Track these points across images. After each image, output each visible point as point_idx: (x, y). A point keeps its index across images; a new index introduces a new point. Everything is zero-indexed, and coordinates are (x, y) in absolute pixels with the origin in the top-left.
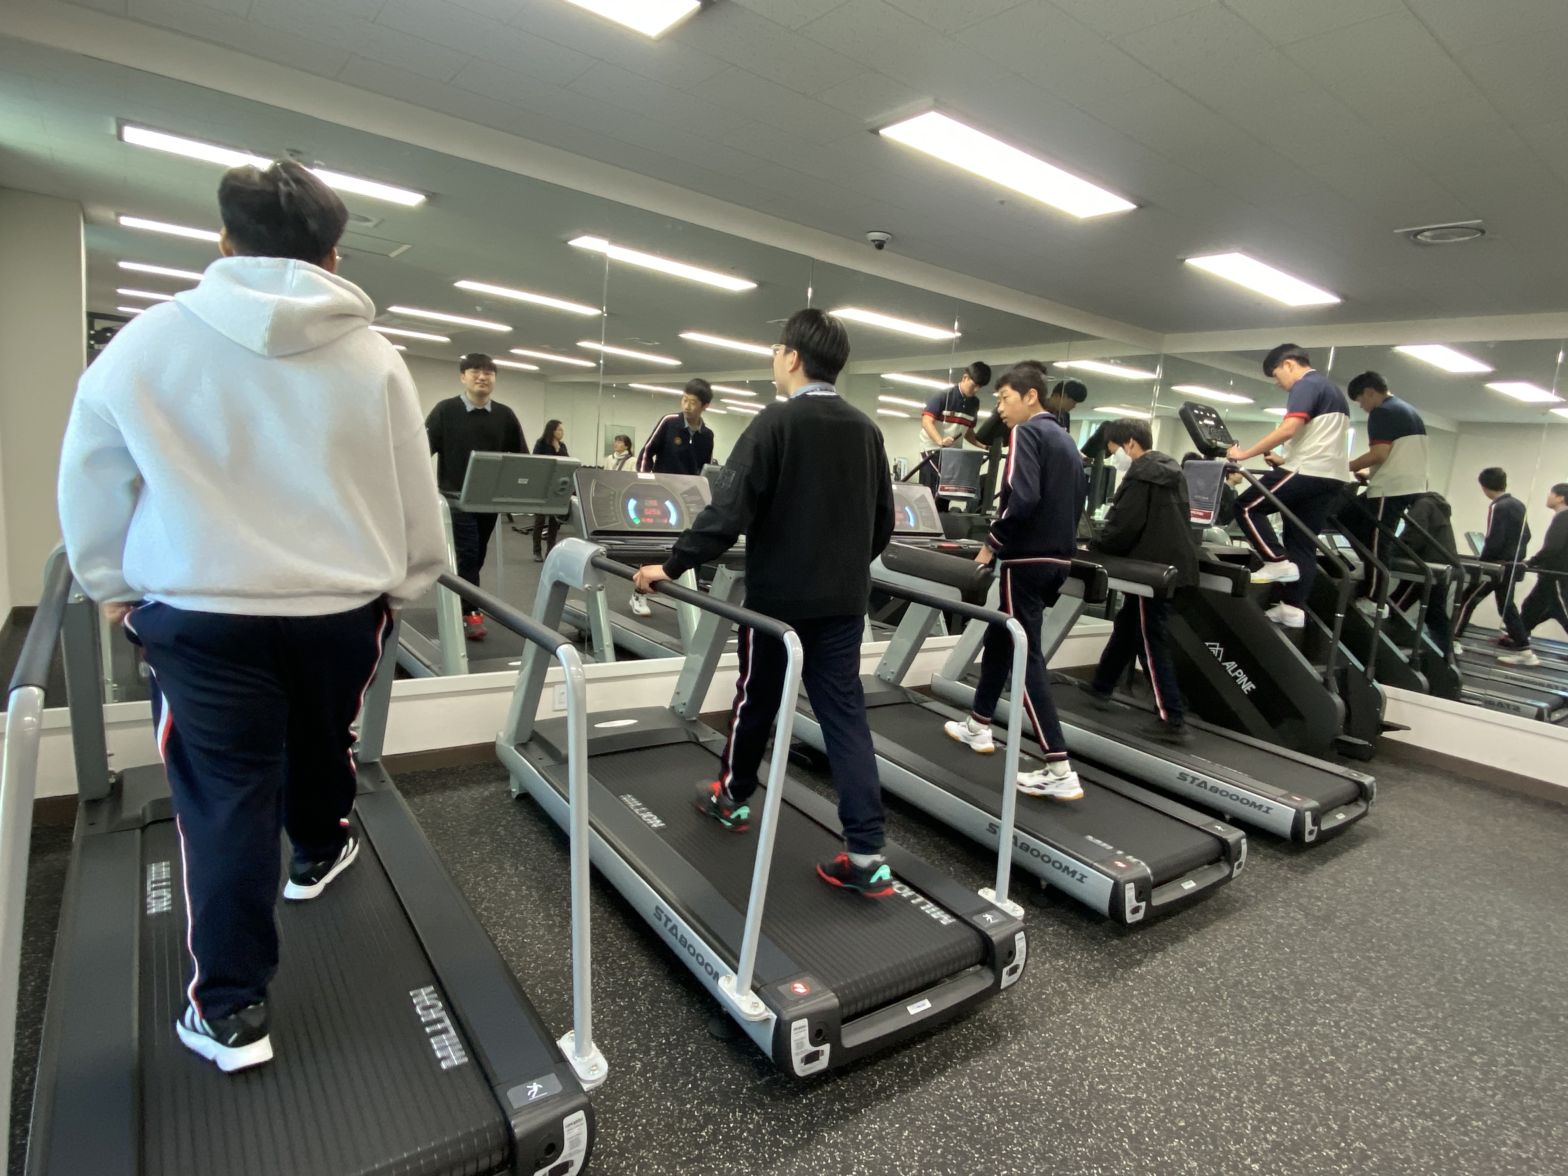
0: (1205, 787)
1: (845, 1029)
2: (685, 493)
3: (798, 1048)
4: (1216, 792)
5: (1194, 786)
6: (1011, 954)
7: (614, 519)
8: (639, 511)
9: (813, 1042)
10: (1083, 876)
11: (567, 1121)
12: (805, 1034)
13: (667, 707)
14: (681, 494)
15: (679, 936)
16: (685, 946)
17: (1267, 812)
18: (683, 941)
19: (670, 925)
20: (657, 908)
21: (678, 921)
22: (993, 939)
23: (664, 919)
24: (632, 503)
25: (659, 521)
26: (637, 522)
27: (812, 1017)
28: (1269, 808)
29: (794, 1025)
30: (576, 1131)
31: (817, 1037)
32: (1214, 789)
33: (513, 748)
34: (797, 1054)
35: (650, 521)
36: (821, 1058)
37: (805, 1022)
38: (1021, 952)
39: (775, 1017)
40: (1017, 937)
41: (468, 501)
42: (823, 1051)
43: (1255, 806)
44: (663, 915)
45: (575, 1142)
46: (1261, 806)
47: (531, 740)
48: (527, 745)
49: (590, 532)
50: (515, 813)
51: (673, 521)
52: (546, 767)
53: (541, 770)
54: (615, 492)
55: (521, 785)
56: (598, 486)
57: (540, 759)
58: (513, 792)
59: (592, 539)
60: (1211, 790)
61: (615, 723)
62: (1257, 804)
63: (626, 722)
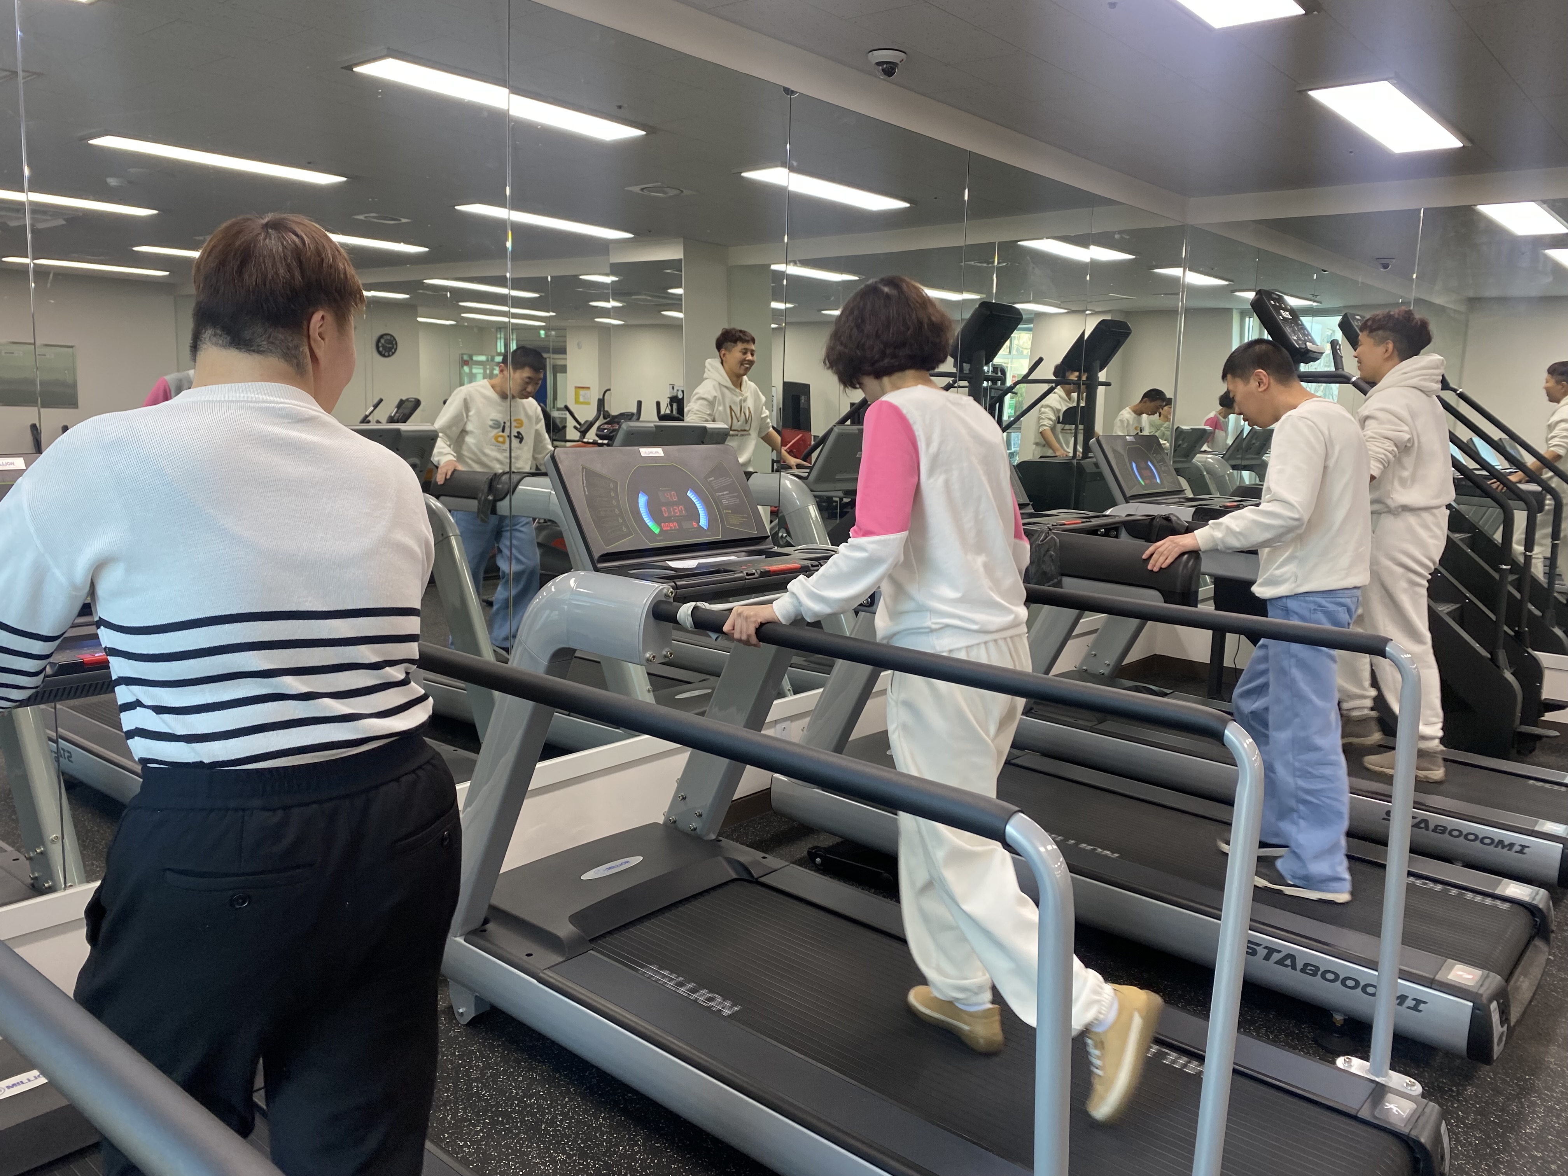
2: (710, 474)
4: (1443, 832)
6: (1443, 1159)
7: (624, 529)
8: (654, 513)
10: (1420, 1002)
13: (661, 822)
14: (708, 476)
17: (1521, 852)
24: (642, 500)
26: (656, 530)
28: (1523, 847)
32: (1441, 829)
38: (1447, 1152)
40: (1442, 1129)
43: (1503, 847)
46: (1511, 845)
47: (486, 921)
48: (485, 931)
49: (596, 556)
50: (486, 1051)
51: (703, 522)
52: (549, 968)
53: (541, 975)
54: (615, 483)
55: (479, 1000)
56: (590, 475)
57: (529, 955)
58: (461, 1011)
59: (603, 568)
60: (1434, 831)
61: (610, 868)
62: (1506, 843)
63: (626, 862)
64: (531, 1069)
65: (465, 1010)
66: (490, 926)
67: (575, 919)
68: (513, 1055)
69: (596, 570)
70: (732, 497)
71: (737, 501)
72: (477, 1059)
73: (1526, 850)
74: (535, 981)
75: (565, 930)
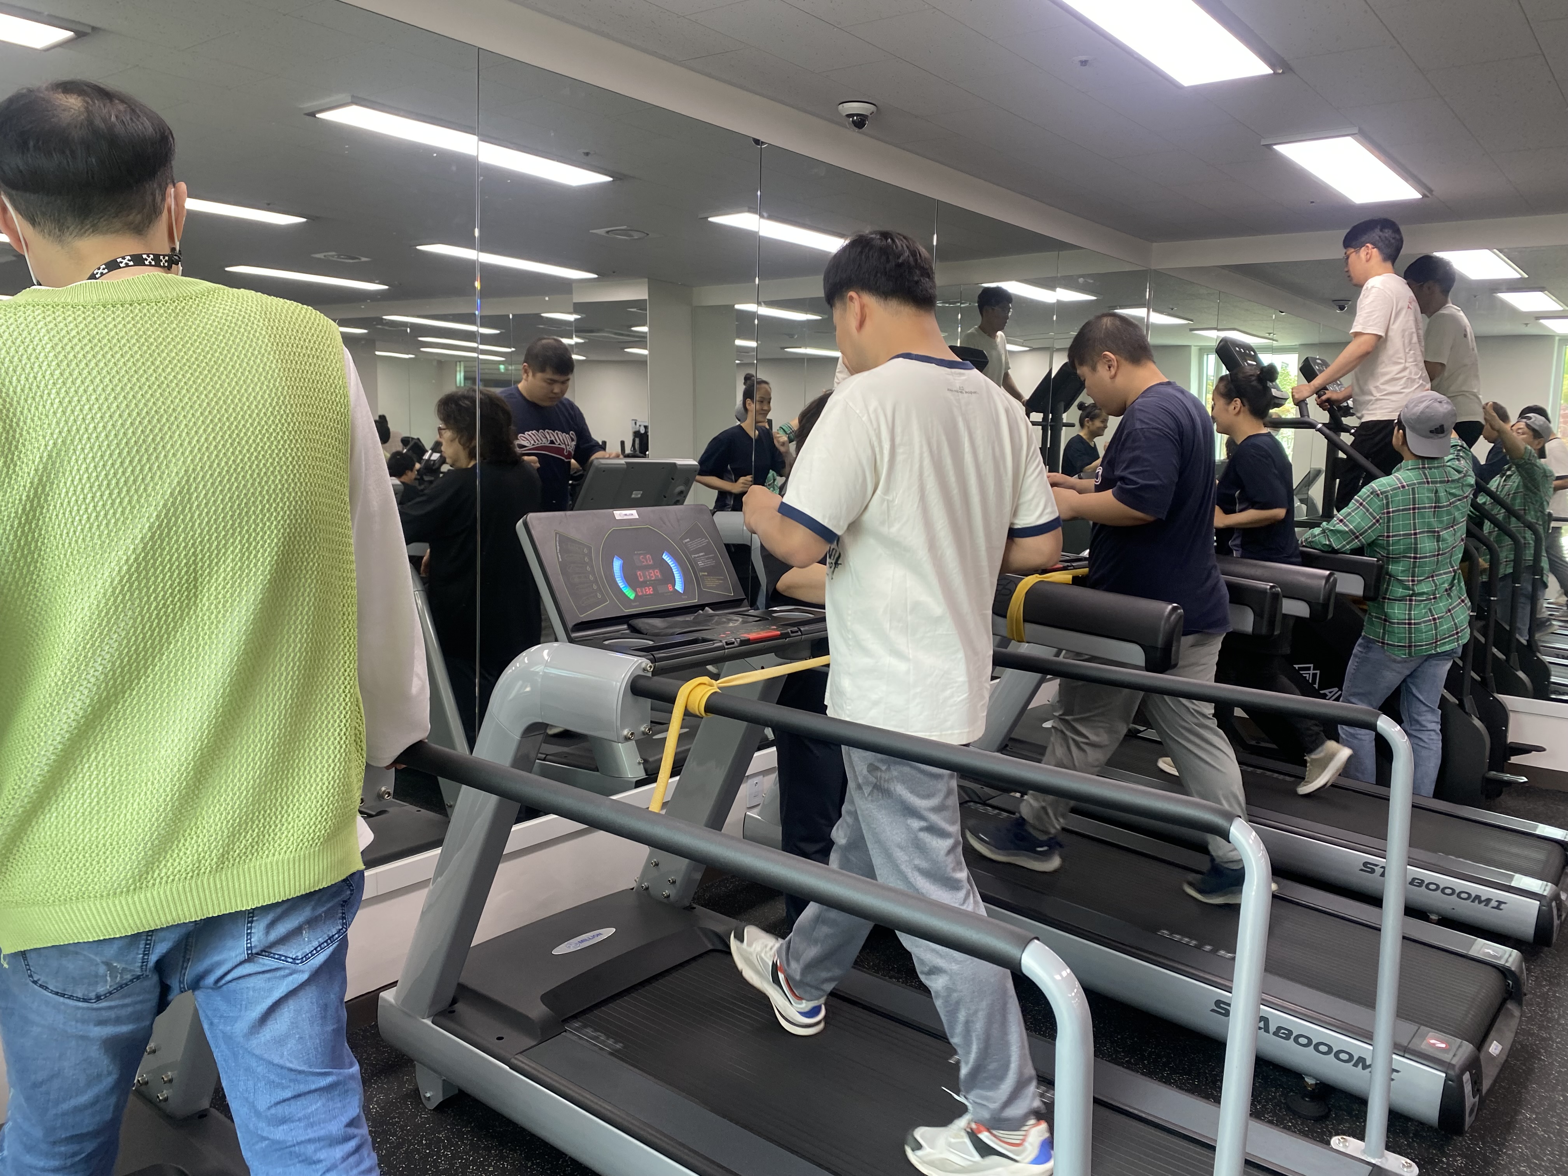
4: (1420, 885)
7: (599, 596)
8: (629, 576)
14: (682, 539)
17: (1498, 909)
24: (617, 564)
25: (661, 589)
28: (1500, 901)
33: (428, 1022)
35: (649, 591)
43: (1480, 902)
46: (1488, 901)
47: (454, 1001)
48: (454, 1012)
49: (570, 625)
50: (454, 1138)
51: (679, 587)
52: (521, 1053)
53: (513, 1060)
54: (590, 549)
55: (447, 1084)
56: (564, 541)
57: (500, 1038)
58: (428, 1095)
59: (577, 637)
61: (582, 941)
62: (1483, 898)
63: (598, 935)
64: (502, 1158)
65: (433, 1095)
66: (459, 1007)
67: (549, 998)
68: (483, 1143)
69: (571, 640)
70: (707, 559)
71: (713, 563)
72: (445, 1148)
73: (1504, 905)
74: (507, 1068)
75: (537, 1010)
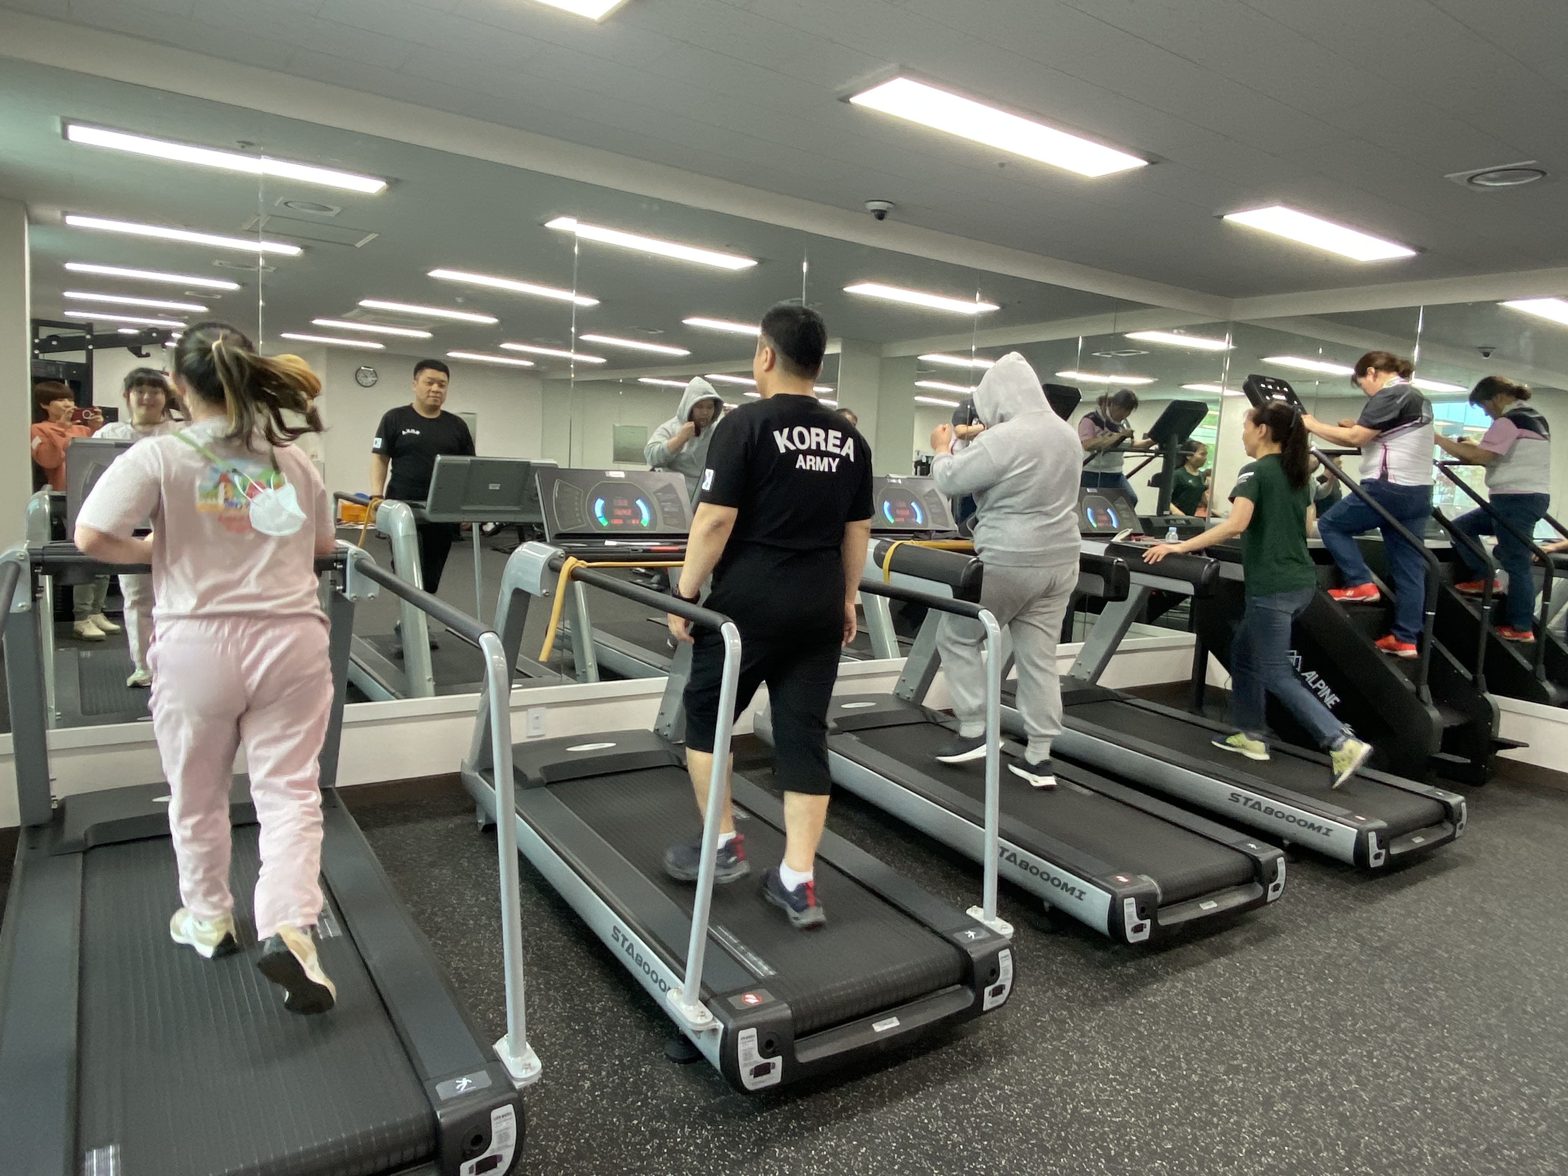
0: (1260, 809)
1: (799, 1043)
2: (659, 491)
3: (745, 1059)
4: (1271, 813)
5: (1247, 808)
6: (995, 972)
8: (606, 512)
9: (763, 1053)
10: (1082, 893)
11: (495, 1114)
12: (754, 1044)
14: (655, 493)
15: (635, 956)
16: (640, 965)
17: (1326, 834)
18: (640, 961)
19: (627, 944)
20: (615, 928)
21: (634, 939)
22: (972, 956)
23: (621, 939)
24: (599, 504)
25: (629, 522)
26: (605, 523)
27: (761, 1028)
28: (1329, 830)
29: (742, 1034)
30: (504, 1124)
31: (767, 1047)
32: (1269, 811)
33: (477, 774)
34: (745, 1065)
35: (620, 522)
36: (772, 1071)
37: (753, 1031)
38: (1006, 972)
39: (722, 1026)
40: (1001, 954)
41: (434, 510)
42: (774, 1064)
43: (1314, 828)
44: (620, 935)
45: (504, 1136)
46: (1319, 828)
49: (553, 535)
51: (645, 521)
56: (562, 486)
58: (479, 824)
59: (556, 542)
60: (1265, 811)
62: (1316, 826)
67: (543, 770)
70: (673, 507)
71: (677, 510)
73: (1330, 833)
75: (534, 774)
